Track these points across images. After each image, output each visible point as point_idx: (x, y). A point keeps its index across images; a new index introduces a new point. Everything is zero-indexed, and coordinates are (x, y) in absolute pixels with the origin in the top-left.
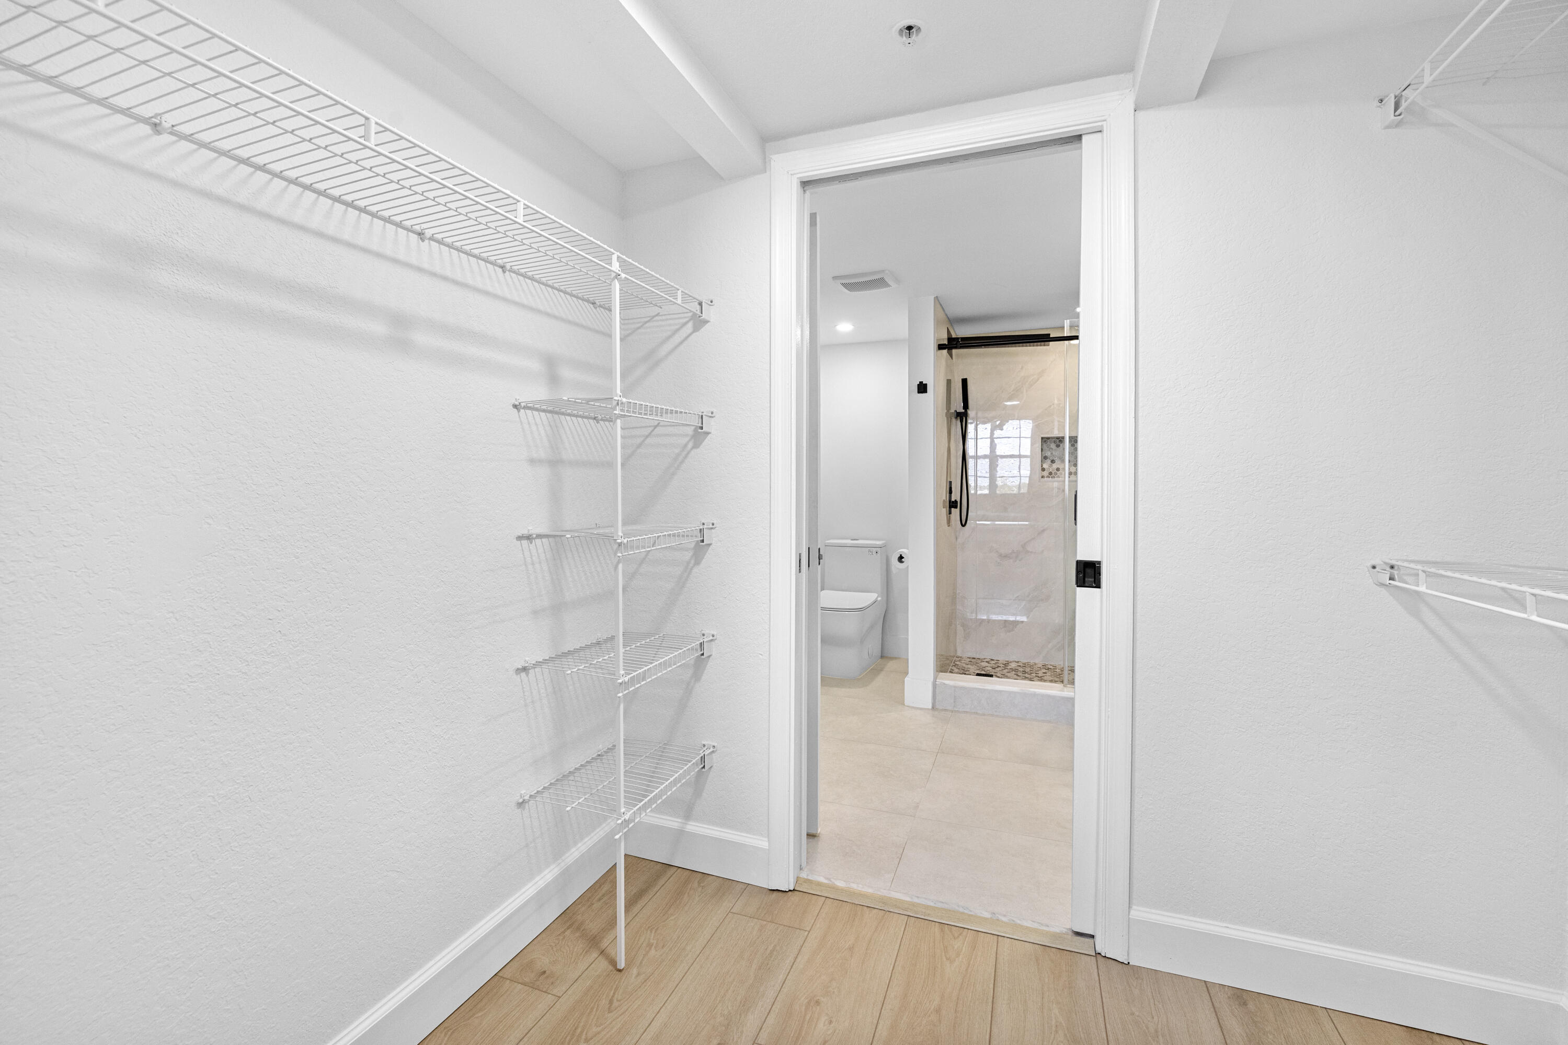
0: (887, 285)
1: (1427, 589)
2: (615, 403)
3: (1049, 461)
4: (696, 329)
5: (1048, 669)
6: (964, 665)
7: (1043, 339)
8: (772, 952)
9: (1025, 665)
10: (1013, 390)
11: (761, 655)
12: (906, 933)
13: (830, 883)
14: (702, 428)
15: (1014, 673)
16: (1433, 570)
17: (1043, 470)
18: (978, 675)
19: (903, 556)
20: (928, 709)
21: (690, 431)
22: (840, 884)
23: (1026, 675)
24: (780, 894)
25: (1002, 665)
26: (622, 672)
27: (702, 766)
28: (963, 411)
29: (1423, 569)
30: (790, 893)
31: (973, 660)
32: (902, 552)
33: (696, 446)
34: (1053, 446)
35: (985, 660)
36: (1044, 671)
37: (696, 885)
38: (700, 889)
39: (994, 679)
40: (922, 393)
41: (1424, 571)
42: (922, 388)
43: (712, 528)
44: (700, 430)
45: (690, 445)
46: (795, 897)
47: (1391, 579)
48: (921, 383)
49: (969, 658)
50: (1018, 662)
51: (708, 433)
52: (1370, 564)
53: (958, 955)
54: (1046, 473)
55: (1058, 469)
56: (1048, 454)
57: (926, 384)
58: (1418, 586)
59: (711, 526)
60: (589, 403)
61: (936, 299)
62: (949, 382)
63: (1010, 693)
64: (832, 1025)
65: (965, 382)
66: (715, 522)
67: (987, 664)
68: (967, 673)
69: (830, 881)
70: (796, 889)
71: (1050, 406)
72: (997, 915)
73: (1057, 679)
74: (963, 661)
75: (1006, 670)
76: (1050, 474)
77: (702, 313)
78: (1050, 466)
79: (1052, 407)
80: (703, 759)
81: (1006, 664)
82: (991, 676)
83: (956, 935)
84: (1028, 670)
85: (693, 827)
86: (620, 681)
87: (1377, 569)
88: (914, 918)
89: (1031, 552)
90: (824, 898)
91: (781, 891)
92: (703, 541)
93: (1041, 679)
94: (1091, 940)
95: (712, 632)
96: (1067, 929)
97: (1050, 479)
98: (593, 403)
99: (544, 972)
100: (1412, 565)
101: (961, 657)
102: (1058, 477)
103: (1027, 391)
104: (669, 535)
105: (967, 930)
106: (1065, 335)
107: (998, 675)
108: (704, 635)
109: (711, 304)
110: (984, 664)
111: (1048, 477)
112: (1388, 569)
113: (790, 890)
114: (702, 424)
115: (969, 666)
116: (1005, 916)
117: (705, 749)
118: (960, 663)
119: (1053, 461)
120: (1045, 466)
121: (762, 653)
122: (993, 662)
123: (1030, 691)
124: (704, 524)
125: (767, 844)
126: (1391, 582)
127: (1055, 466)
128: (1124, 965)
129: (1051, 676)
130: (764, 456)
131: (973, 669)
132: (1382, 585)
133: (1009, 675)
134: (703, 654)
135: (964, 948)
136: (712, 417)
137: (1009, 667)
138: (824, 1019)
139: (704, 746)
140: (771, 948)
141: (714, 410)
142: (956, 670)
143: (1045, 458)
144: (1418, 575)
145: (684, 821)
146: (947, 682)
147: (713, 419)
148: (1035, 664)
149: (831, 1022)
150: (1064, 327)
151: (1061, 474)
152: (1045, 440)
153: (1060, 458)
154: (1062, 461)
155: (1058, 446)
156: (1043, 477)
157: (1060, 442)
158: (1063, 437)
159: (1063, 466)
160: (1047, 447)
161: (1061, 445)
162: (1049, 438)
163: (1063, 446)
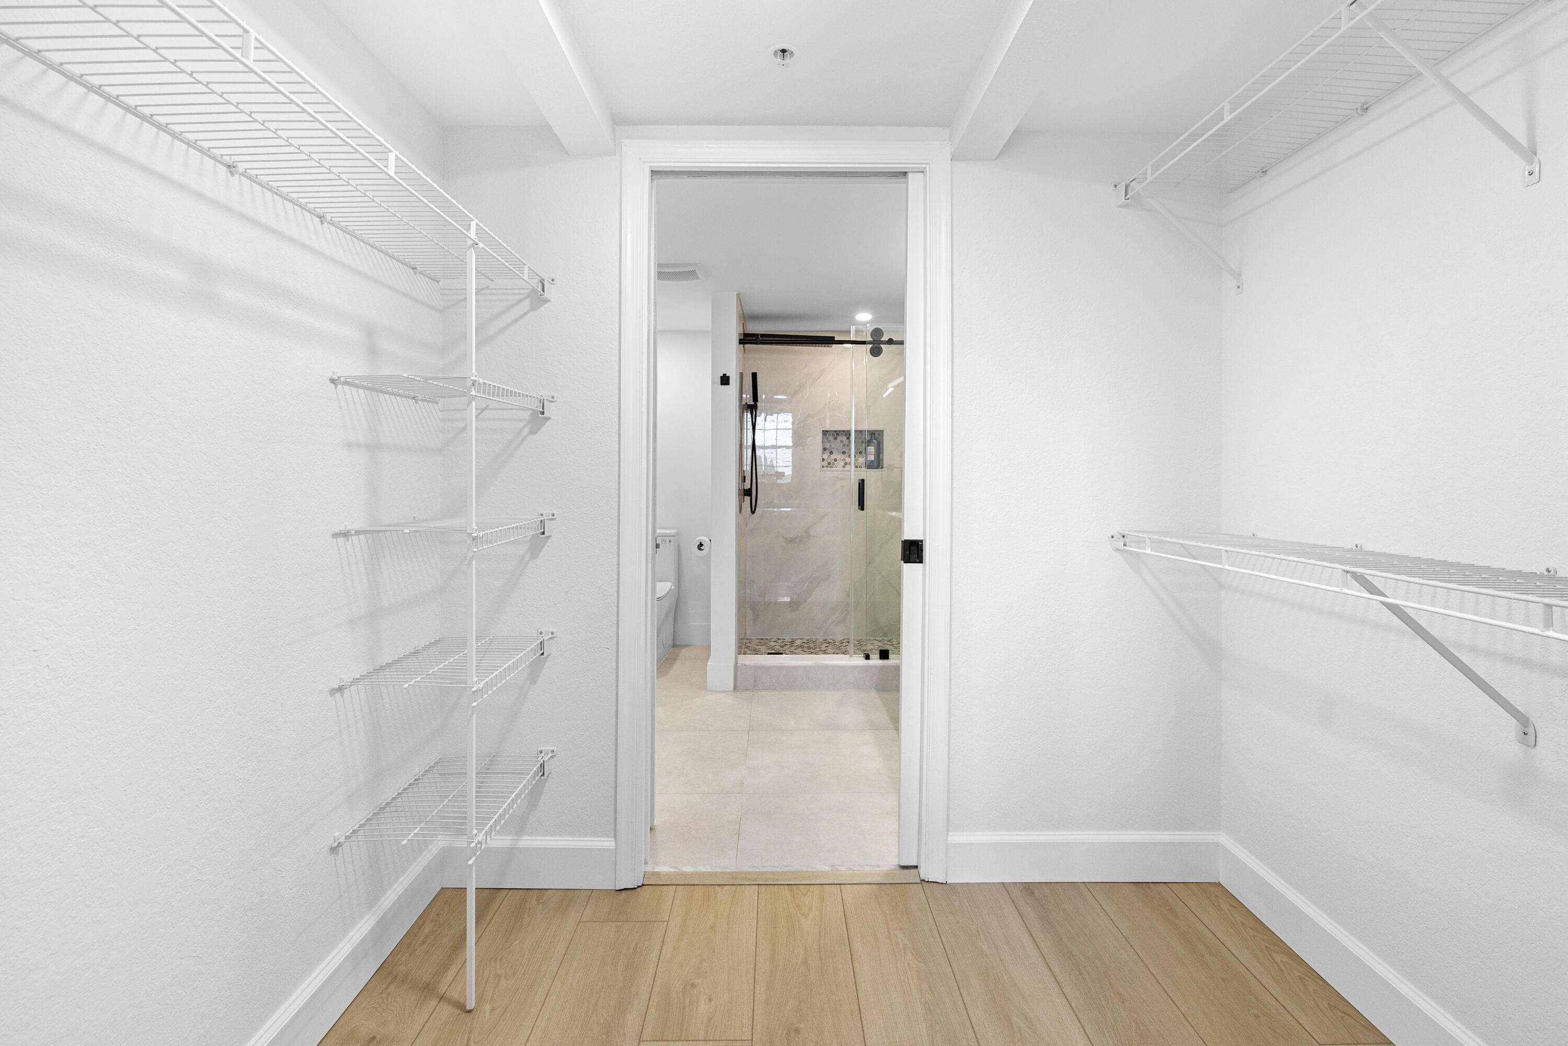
0: (698, 278)
1: (1151, 551)
2: (469, 383)
3: (827, 452)
4: (534, 308)
5: (829, 643)
6: (755, 646)
7: (828, 341)
8: (635, 949)
9: (808, 642)
10: (797, 387)
11: (608, 649)
12: (760, 901)
13: (678, 870)
14: (543, 413)
15: (800, 649)
16: (1156, 537)
17: (823, 460)
18: (769, 654)
19: (702, 543)
20: (731, 691)
21: (526, 415)
22: (688, 869)
23: (811, 650)
24: (629, 892)
25: (788, 643)
26: (475, 679)
27: (542, 773)
28: (753, 403)
29: (1149, 537)
30: (639, 889)
31: (762, 641)
32: (702, 539)
33: (534, 431)
34: (831, 438)
35: (773, 640)
36: (826, 645)
37: (534, 902)
38: (540, 907)
39: (784, 656)
40: (725, 384)
41: (1149, 538)
42: (725, 380)
43: (552, 519)
44: (540, 416)
45: (526, 431)
46: (645, 892)
47: (1124, 545)
48: (725, 375)
49: (758, 639)
50: (802, 639)
51: (548, 419)
52: (1110, 535)
53: (810, 909)
54: (825, 463)
55: (835, 460)
56: (827, 446)
57: (729, 377)
58: (1145, 549)
59: (551, 517)
60: (428, 381)
61: (738, 295)
63: (805, 667)
64: (712, 1003)
65: (754, 376)
66: (555, 512)
67: (775, 644)
68: (759, 653)
69: (677, 868)
70: (644, 883)
71: (830, 402)
72: (836, 867)
73: (839, 651)
74: (753, 643)
75: (793, 648)
76: (829, 464)
77: (544, 292)
78: (829, 457)
79: (832, 403)
80: (542, 766)
81: (792, 642)
82: (782, 654)
83: (805, 892)
84: (812, 645)
85: (527, 842)
86: (474, 689)
87: (1115, 538)
88: (764, 886)
89: (815, 537)
90: (674, 887)
91: (630, 889)
92: (543, 533)
93: (825, 652)
94: (915, 871)
95: (552, 630)
96: (894, 865)
97: (829, 468)
98: (431, 381)
99: (374, 1038)
100: (1140, 535)
101: (750, 639)
102: (836, 467)
103: (810, 387)
104: (513, 528)
105: (812, 886)
106: (852, 340)
107: (787, 652)
108: (541, 633)
109: (552, 282)
110: (773, 644)
111: (827, 467)
112: (1121, 538)
113: (639, 887)
114: (543, 408)
115: (760, 647)
116: (842, 866)
117: (542, 755)
118: (750, 645)
119: (831, 453)
120: (825, 457)
121: (609, 647)
122: (780, 641)
123: (822, 664)
124: (542, 515)
125: (613, 844)
126: (1124, 547)
127: (833, 457)
128: (943, 885)
129: (832, 649)
130: (611, 444)
131: (763, 649)
132: (1118, 550)
133: (796, 651)
134: (543, 654)
135: (814, 902)
136: (553, 402)
137: (795, 644)
138: (703, 998)
139: (541, 752)
140: (633, 946)
141: (555, 395)
142: (749, 652)
143: (825, 449)
144: (1145, 542)
145: (515, 838)
146: (747, 663)
147: (553, 404)
148: (817, 640)
149: (710, 1000)
150: (850, 331)
151: (838, 464)
152: (825, 433)
153: (837, 450)
154: (839, 453)
155: (836, 439)
156: (823, 467)
157: (838, 434)
158: (840, 431)
159: (840, 457)
160: (827, 439)
161: (838, 438)
162: (831, 431)
163: (840, 438)
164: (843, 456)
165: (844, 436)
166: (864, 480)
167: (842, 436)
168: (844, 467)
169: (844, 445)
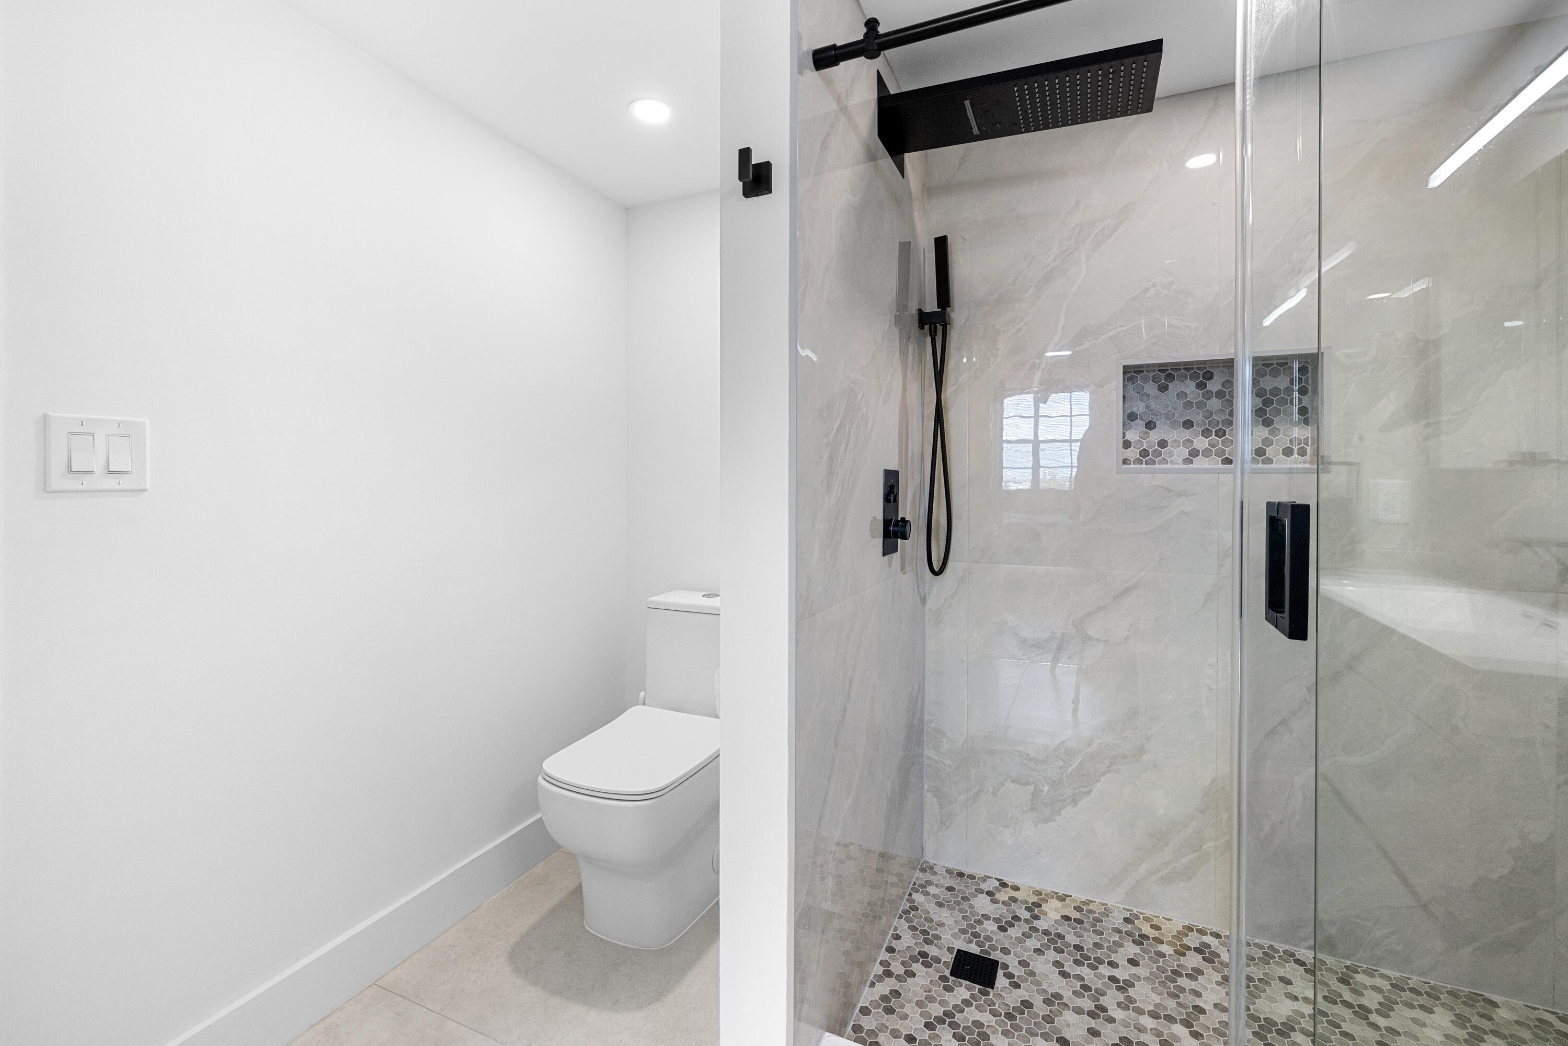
3: (1140, 424)
10: (1054, 260)
17: (1127, 444)
28: (935, 312)
34: (1151, 388)
42: (755, 175)
48: (750, 158)
54: (1132, 453)
55: (1163, 444)
56: (1139, 408)
57: (766, 164)
62: (906, 250)
65: (941, 244)
71: (1147, 290)
76: (1144, 453)
78: (1145, 436)
79: (1154, 290)
89: (1098, 640)
97: (1144, 466)
102: (1164, 461)
111: (1138, 461)
119: (1150, 425)
120: (1132, 436)
127: (1155, 436)
143: (1131, 417)
151: (1171, 454)
152: (1132, 373)
153: (1169, 416)
154: (1174, 424)
155: (1163, 388)
156: (1125, 462)
157: (1170, 377)
158: (1176, 366)
159: (1177, 435)
160: (1139, 390)
161: (1171, 386)
162: (1150, 367)
163: (1175, 387)
164: (1186, 434)
165: (1188, 381)
166: (1306, 508)
167: (1183, 378)
168: (1188, 461)
169: (1189, 405)
